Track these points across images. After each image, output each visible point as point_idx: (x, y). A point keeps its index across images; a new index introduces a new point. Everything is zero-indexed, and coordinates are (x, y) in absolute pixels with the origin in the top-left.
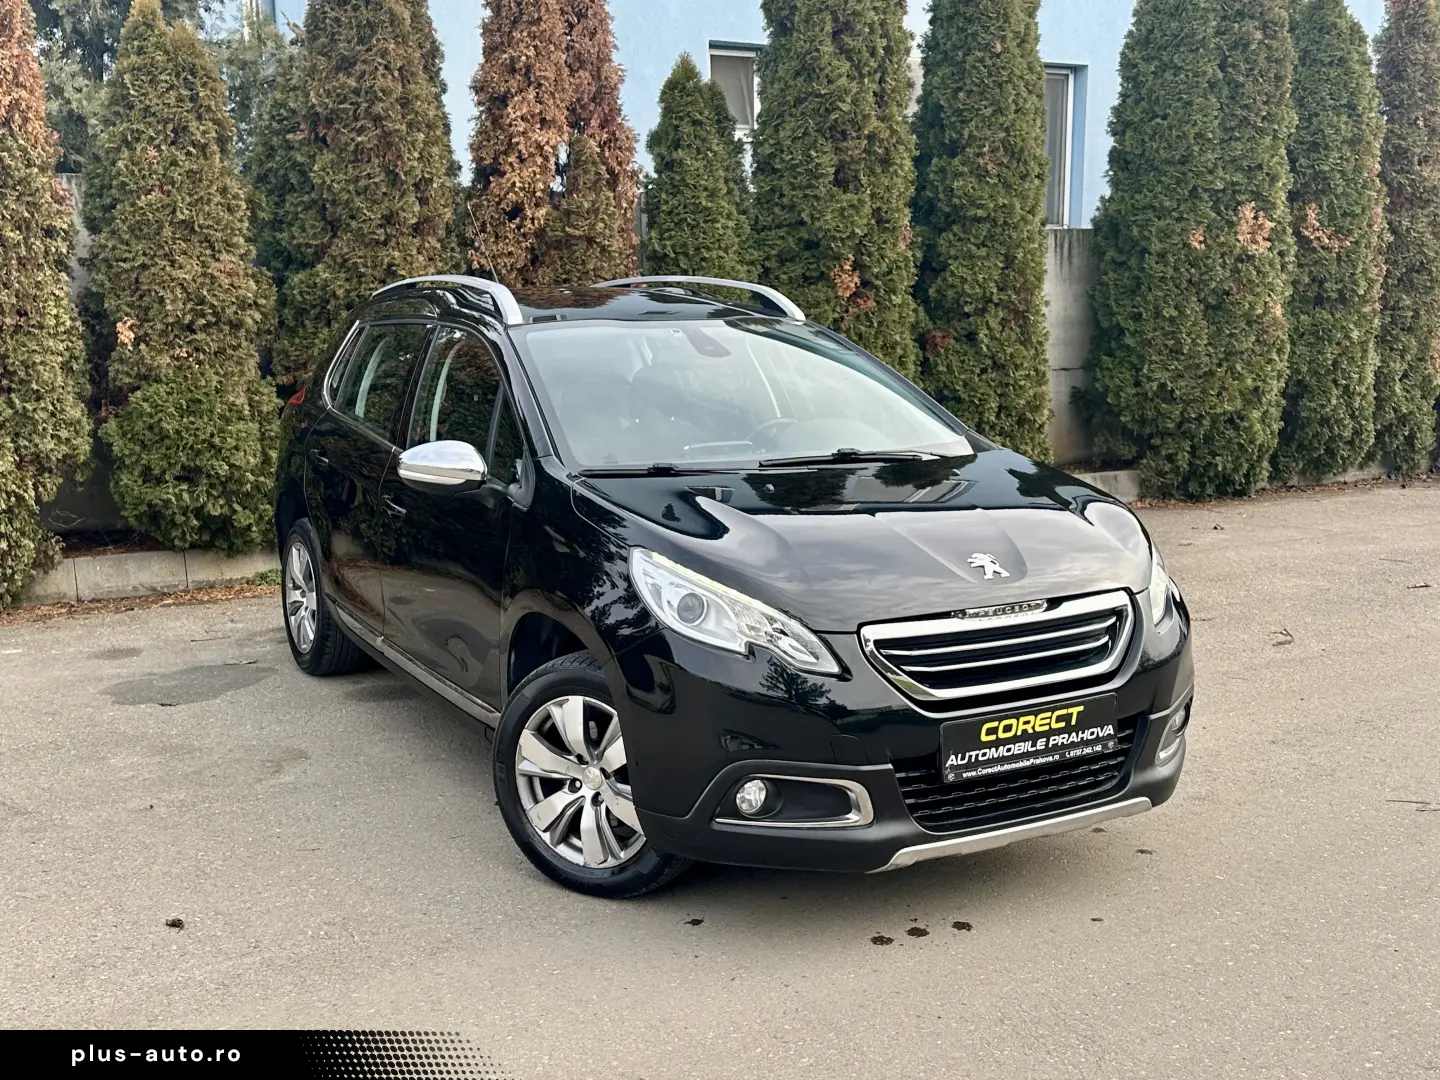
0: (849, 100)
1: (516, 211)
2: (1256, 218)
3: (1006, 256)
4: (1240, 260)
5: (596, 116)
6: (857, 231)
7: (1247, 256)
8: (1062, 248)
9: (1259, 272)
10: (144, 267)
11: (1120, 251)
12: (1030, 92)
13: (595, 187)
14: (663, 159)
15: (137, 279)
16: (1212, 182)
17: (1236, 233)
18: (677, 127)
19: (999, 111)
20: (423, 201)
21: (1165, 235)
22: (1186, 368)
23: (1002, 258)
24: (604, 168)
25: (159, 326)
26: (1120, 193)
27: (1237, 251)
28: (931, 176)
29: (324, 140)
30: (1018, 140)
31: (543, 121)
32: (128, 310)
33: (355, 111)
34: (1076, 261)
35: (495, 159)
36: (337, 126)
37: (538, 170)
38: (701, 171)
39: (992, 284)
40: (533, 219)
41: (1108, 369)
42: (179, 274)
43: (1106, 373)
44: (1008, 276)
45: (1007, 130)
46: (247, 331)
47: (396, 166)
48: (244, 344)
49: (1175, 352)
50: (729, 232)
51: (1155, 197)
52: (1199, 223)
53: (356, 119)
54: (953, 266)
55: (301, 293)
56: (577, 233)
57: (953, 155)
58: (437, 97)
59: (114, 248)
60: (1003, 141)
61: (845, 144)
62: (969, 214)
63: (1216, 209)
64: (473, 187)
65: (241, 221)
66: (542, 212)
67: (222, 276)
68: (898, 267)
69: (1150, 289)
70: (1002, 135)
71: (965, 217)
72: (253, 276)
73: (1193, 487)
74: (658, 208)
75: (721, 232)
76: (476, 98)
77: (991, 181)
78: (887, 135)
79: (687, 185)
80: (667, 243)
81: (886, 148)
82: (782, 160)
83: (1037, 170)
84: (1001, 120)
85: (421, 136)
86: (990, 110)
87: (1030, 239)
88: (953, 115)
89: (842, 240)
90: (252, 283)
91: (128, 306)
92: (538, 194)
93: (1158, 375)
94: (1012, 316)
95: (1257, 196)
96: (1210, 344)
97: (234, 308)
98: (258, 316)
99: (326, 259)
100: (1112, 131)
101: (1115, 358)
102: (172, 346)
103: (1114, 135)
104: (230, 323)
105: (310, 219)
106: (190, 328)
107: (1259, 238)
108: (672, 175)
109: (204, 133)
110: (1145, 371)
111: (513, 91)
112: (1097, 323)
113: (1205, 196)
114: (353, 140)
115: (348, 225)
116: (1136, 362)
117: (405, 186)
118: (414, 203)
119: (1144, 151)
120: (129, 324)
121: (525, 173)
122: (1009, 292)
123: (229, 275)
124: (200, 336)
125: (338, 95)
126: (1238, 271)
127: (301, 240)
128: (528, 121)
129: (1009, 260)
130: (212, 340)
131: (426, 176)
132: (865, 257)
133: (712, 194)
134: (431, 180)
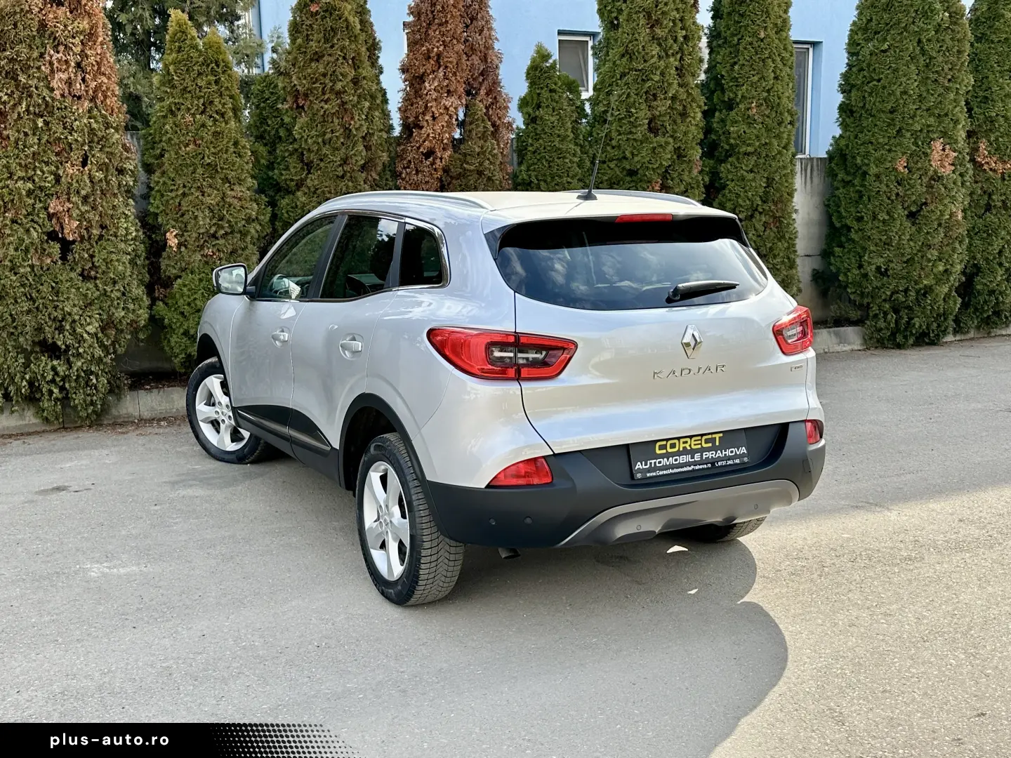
0: (658, 73)
1: (430, 153)
2: (944, 150)
3: (768, 179)
4: (932, 178)
5: (483, 88)
6: (664, 163)
7: (939, 177)
8: (806, 170)
9: (945, 188)
10: (184, 195)
11: (848, 173)
12: (785, 65)
13: (483, 137)
14: (529, 115)
15: (180, 204)
16: (912, 125)
17: (930, 161)
18: (539, 94)
19: (763, 78)
20: (368, 148)
21: (880, 161)
22: (895, 256)
23: (765, 180)
24: (489, 123)
25: (195, 235)
26: (848, 133)
27: (931, 173)
28: (715, 125)
29: (302, 107)
30: (776, 98)
31: (449, 92)
32: (174, 223)
33: (323, 89)
34: (816, 180)
35: (417, 117)
36: (311, 98)
37: (445, 124)
38: (555, 124)
39: (758, 199)
40: (441, 159)
41: (839, 256)
42: (208, 200)
43: (838, 259)
44: (768, 192)
45: (768, 91)
46: (252, 238)
47: (350, 124)
48: (250, 246)
49: (887, 244)
50: (575, 165)
51: (873, 136)
52: (904, 154)
53: (324, 94)
54: (731, 185)
55: (287, 212)
56: (472, 168)
57: (730, 108)
58: (377, 76)
59: (164, 183)
60: (765, 100)
61: (655, 103)
62: (741, 150)
63: (916, 144)
64: (401, 137)
65: (247, 163)
66: (448, 153)
67: (236, 201)
68: (692, 188)
69: (869, 200)
70: (765, 94)
71: (739, 153)
72: (255, 201)
73: (899, 339)
74: (526, 149)
75: (569, 165)
76: (403, 77)
77: (758, 127)
78: (685, 97)
79: (546, 133)
80: (533, 174)
81: (684, 106)
82: (612, 115)
83: (789, 119)
84: (764, 85)
85: (367, 104)
86: (756, 78)
87: (784, 167)
88: (731, 81)
89: (653, 169)
90: (255, 205)
91: (174, 221)
92: (445, 141)
93: (875, 261)
94: (771, 220)
95: (944, 134)
96: (911, 240)
97: (243, 222)
98: (258, 228)
99: (303, 188)
100: (841, 89)
101: (844, 248)
102: (202, 247)
103: (842, 93)
104: (241, 232)
105: (293, 162)
106: (214, 236)
107: (946, 164)
108: (536, 126)
109: (224, 104)
110: (866, 258)
111: (429, 71)
112: (831, 225)
113: (908, 135)
114: (322, 108)
115: (318, 165)
116: (859, 250)
117: (356, 138)
118: (362, 151)
119: (865, 104)
120: (174, 233)
121: (437, 127)
122: (770, 205)
123: (240, 199)
124: (221, 242)
125: (312, 78)
126: (932, 187)
127: (287, 176)
128: (439, 92)
129: (770, 181)
130: (229, 244)
131: (370, 131)
132: (669, 181)
133: (563, 139)
134: (373, 134)
